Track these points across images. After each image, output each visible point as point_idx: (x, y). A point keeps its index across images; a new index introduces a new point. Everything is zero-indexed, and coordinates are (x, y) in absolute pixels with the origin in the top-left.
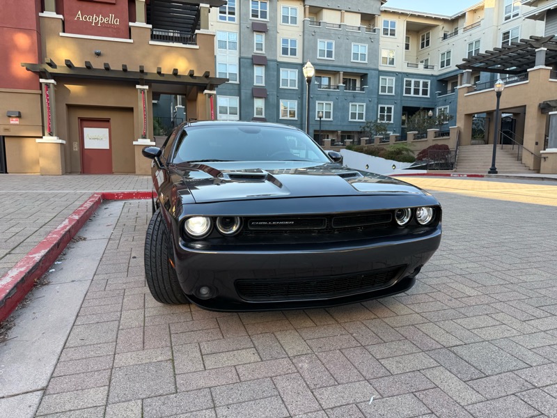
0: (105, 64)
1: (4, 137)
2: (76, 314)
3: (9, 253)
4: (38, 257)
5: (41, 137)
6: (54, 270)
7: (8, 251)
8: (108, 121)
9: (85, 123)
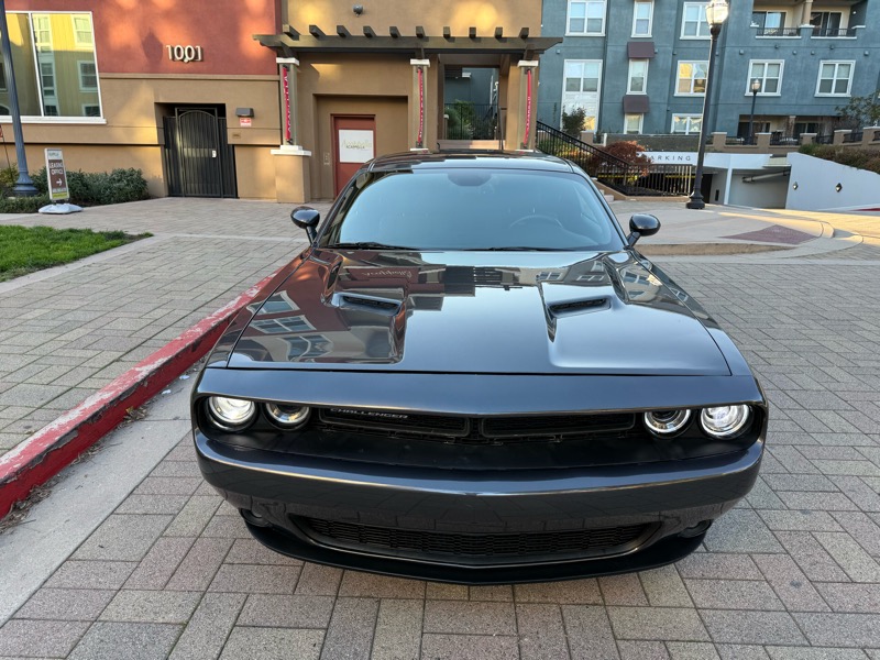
0: (365, 28)
1: (233, 145)
2: (130, 490)
3: (118, 360)
4: (145, 371)
5: (278, 146)
6: (169, 391)
7: (117, 355)
8: (371, 118)
9: (341, 122)
